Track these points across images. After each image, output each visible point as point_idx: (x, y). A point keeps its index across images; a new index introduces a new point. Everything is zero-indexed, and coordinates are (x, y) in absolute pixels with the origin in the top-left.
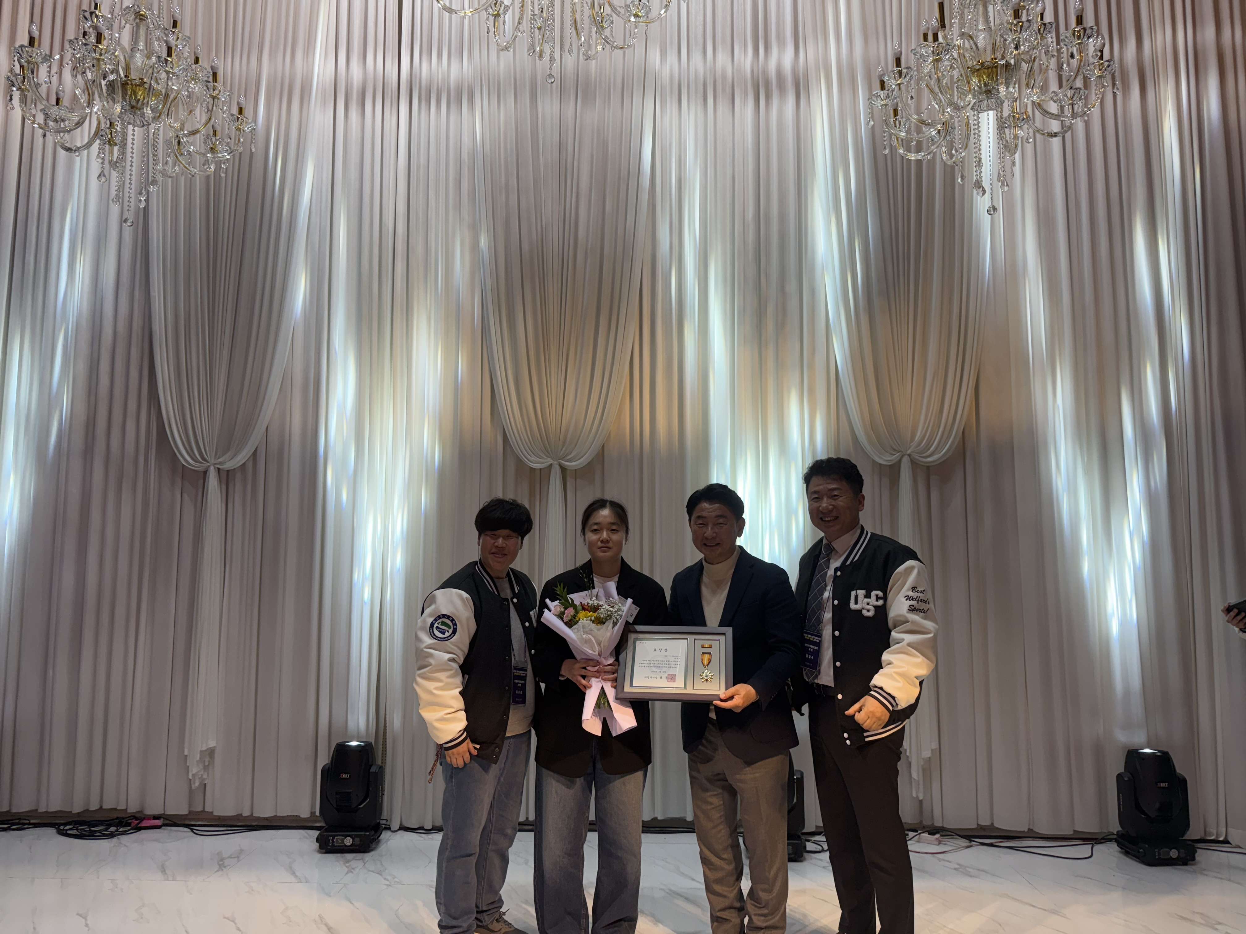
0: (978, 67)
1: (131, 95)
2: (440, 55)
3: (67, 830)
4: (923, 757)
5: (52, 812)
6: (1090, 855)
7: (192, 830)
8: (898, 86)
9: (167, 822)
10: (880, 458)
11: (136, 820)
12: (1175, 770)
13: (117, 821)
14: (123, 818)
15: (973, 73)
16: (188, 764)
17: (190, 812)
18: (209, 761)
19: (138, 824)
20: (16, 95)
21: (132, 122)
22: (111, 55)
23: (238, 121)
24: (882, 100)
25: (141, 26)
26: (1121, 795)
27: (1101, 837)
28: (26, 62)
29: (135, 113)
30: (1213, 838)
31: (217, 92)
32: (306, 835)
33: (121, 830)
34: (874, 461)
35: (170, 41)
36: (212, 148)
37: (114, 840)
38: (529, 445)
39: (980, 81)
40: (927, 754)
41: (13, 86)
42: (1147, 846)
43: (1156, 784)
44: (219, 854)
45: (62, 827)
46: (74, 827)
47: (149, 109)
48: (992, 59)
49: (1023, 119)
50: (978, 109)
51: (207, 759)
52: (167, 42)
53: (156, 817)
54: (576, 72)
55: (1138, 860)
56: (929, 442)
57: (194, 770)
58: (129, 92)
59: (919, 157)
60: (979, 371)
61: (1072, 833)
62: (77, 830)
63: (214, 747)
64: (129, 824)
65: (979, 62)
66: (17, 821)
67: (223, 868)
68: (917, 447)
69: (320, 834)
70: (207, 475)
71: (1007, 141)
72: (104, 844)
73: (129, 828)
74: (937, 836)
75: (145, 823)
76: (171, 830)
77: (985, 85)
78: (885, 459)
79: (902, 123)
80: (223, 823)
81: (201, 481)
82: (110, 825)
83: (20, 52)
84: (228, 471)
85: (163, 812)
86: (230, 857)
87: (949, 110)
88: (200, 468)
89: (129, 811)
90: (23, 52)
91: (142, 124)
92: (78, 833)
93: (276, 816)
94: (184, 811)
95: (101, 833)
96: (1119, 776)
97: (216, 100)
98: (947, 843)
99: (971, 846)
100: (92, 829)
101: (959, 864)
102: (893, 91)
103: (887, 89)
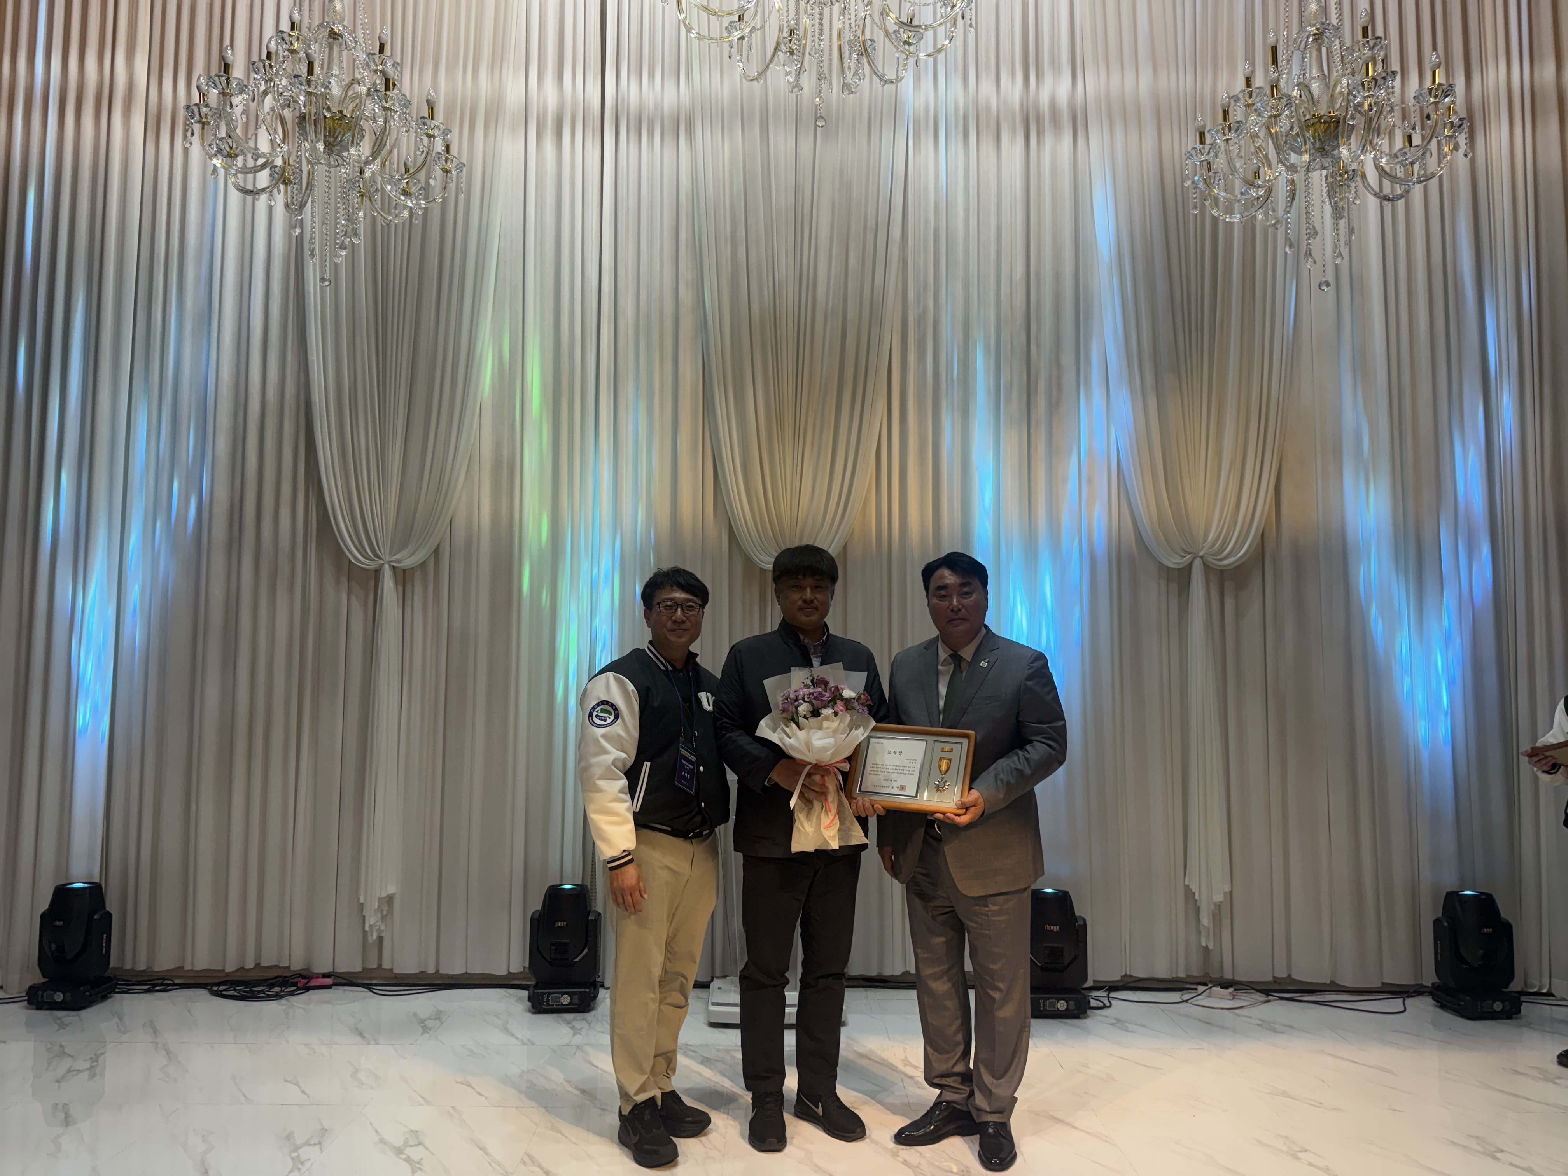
0: (1313, 121)
2: (652, 75)
3: (221, 991)
5: (200, 972)
6: (1402, 1009)
7: (370, 990)
8: (1225, 142)
9: (339, 981)
10: (1169, 560)
11: (302, 979)
12: (1500, 915)
13: (281, 979)
14: (286, 977)
16: (364, 914)
17: (364, 969)
18: (387, 911)
19: (307, 983)
23: (446, 162)
24: (1203, 154)
25: (335, 47)
26: (1439, 942)
27: (1412, 991)
29: (331, 150)
30: (1535, 990)
33: (286, 990)
34: (1161, 564)
35: (387, 71)
38: (759, 539)
40: (1219, 898)
41: (193, 118)
42: (1468, 998)
43: (1480, 930)
45: (215, 988)
46: (231, 988)
48: (1330, 113)
51: (385, 908)
53: (325, 976)
56: (1224, 544)
57: (372, 920)
60: (1281, 460)
61: (1380, 985)
62: (235, 990)
63: (395, 893)
64: (295, 984)
65: (1314, 115)
66: (160, 982)
67: (429, 1031)
68: (1211, 548)
69: (531, 994)
70: (381, 575)
72: (272, 1006)
73: (295, 988)
74: (1231, 990)
75: (313, 983)
76: (344, 990)
77: (1320, 140)
78: (1174, 561)
80: (405, 982)
81: (372, 583)
82: (272, 986)
84: (404, 571)
85: (332, 970)
88: (370, 565)
89: (292, 969)
92: (237, 994)
93: (467, 972)
94: (358, 968)
95: (264, 994)
96: (1437, 922)
99: (1269, 1001)
100: (252, 990)
101: (1260, 1020)
103: (1209, 142)
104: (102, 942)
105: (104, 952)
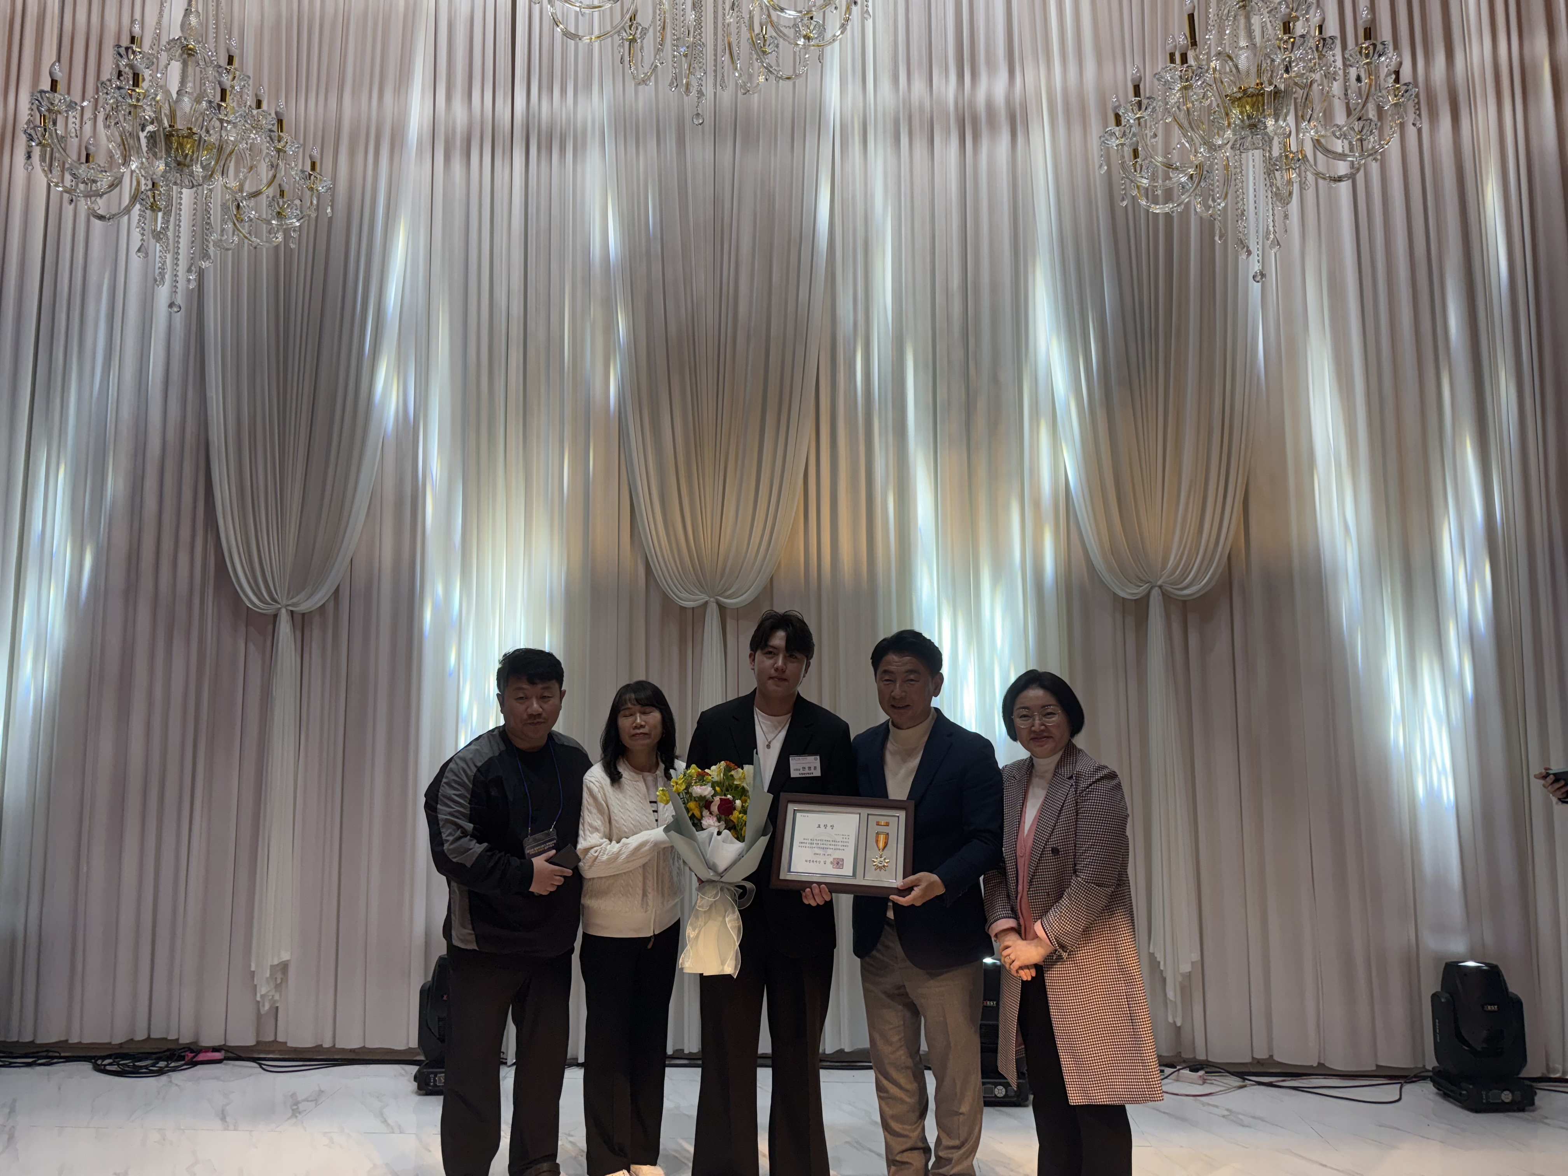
0: (1240, 95)
1: (177, 149)
2: (563, 91)
3: (105, 1065)
4: (1181, 971)
5: (87, 1044)
6: (1397, 1097)
7: (260, 1065)
8: (1137, 121)
9: (230, 1055)
10: (1123, 590)
11: (191, 1053)
12: (1507, 989)
13: (168, 1053)
14: (174, 1050)
15: (1233, 103)
16: (255, 983)
17: (258, 1043)
18: (282, 979)
19: (194, 1057)
20: (37, 152)
21: (179, 182)
22: (151, 100)
23: (310, 179)
24: (1117, 138)
25: (190, 63)
26: (1437, 1021)
27: (1412, 1075)
28: (47, 111)
29: (182, 171)
30: (1558, 1075)
31: (282, 144)
32: (403, 1072)
33: (173, 1065)
34: (1114, 594)
35: (223, 82)
36: (279, 213)
37: (164, 1079)
38: (679, 577)
39: (1242, 113)
40: (1186, 968)
41: (32, 140)
42: (1471, 1087)
43: (1483, 1007)
44: (293, 1095)
45: (99, 1062)
46: (114, 1062)
47: (199, 166)
48: (1257, 85)
49: (1299, 160)
50: (1239, 147)
51: (279, 976)
52: (220, 83)
53: (215, 1049)
54: (734, 108)
55: (1459, 1104)
56: (1186, 570)
57: (263, 990)
58: (175, 145)
59: (1167, 210)
60: (1248, 477)
61: (1374, 1069)
62: (118, 1065)
63: (288, 961)
64: (182, 1058)
65: (1240, 88)
66: (44, 1054)
67: (297, 1115)
68: (1171, 576)
69: (419, 1071)
70: (278, 619)
71: (1278, 188)
72: (151, 1083)
73: (183, 1062)
74: (1201, 1073)
75: (202, 1057)
76: (234, 1065)
77: (1249, 117)
78: (1130, 592)
79: (1144, 167)
80: (301, 1056)
81: (270, 627)
82: (160, 1059)
83: (40, 99)
84: (303, 614)
85: (223, 1043)
86: (306, 1100)
87: (1202, 150)
88: (269, 610)
89: (181, 1041)
90: (42, 98)
91: (191, 184)
92: (119, 1069)
93: (364, 1047)
94: (251, 1042)
95: (147, 1069)
96: (1435, 997)
97: (281, 154)
98: (1213, 1082)
99: (1245, 1086)
100: (136, 1064)
101: (1228, 1110)
102: (1131, 127)
103: (1123, 123)
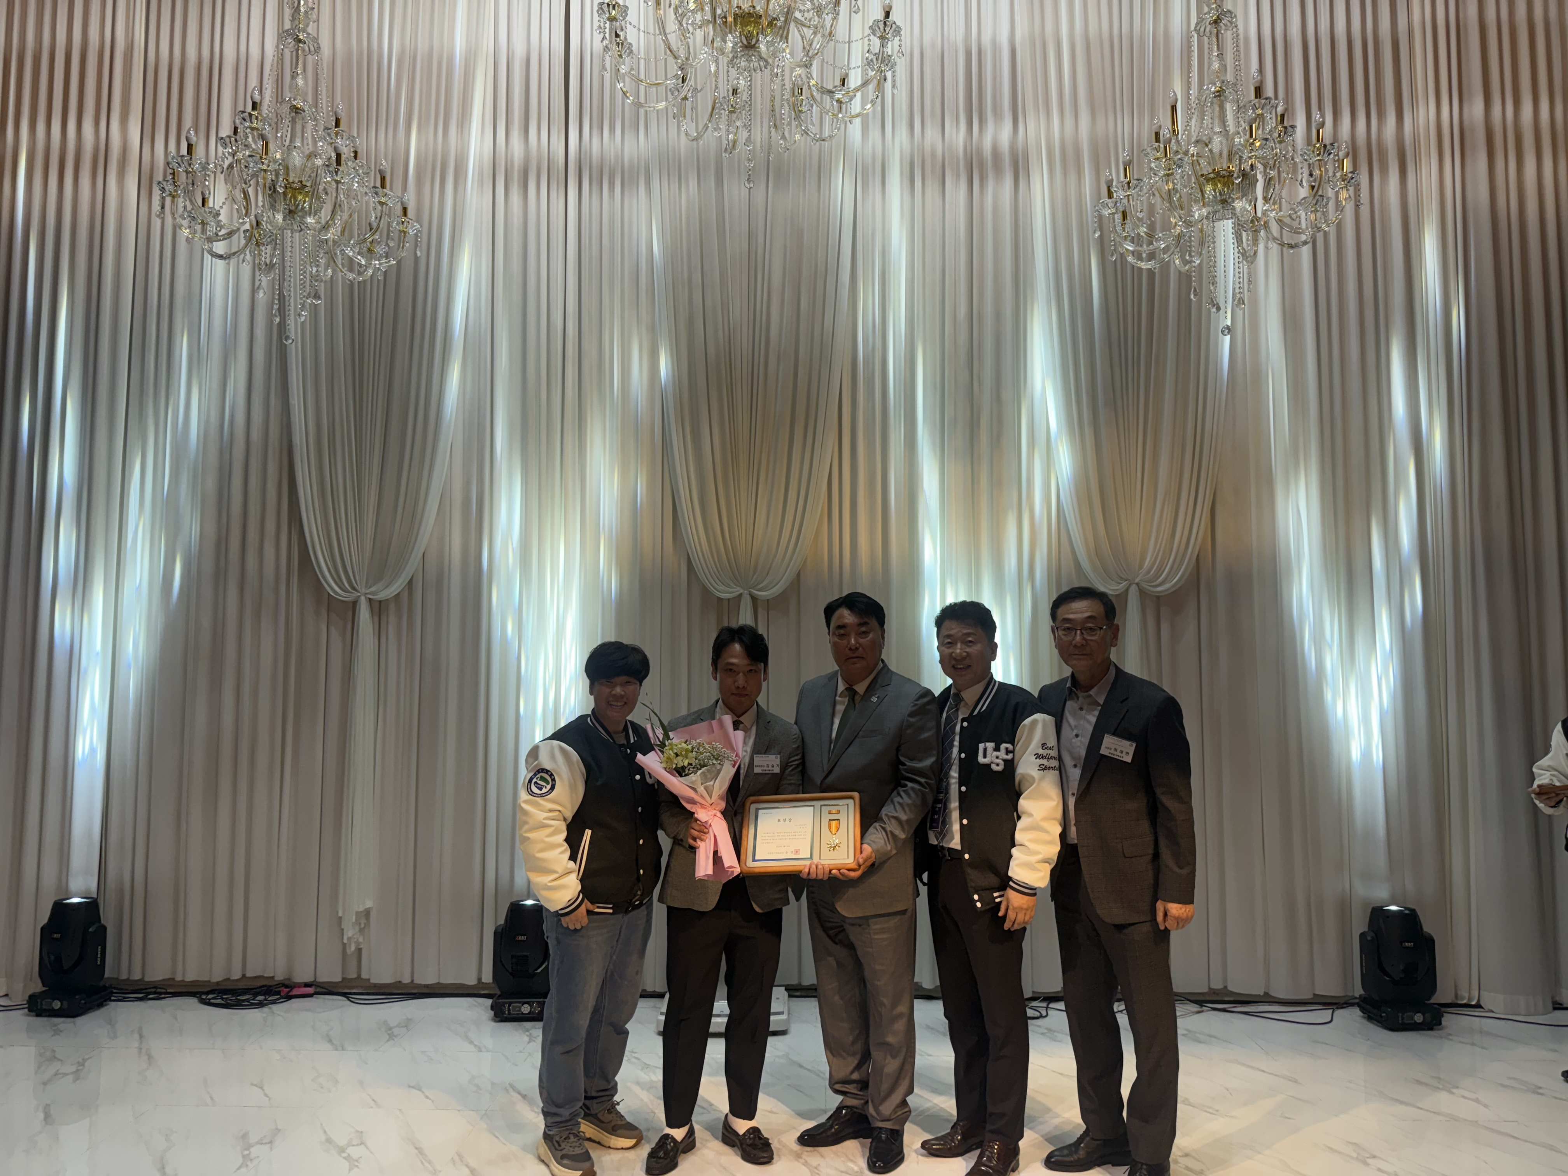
0: (1213, 176)
2: (612, 128)
3: (210, 999)
5: (191, 981)
6: (1329, 1020)
7: (348, 998)
8: (1126, 198)
9: (319, 990)
11: (286, 988)
12: (1422, 929)
13: (265, 988)
14: (271, 986)
15: (1207, 182)
17: (344, 979)
18: (365, 924)
19: (289, 992)
21: (289, 227)
23: (402, 223)
24: (1109, 208)
25: (297, 119)
26: (1364, 956)
27: (1342, 1002)
28: (184, 171)
29: (294, 218)
30: (1464, 1002)
31: (387, 199)
32: (475, 1003)
33: (270, 998)
37: (265, 1009)
38: (717, 572)
39: (1214, 190)
41: (164, 191)
42: (1389, 1010)
43: (1401, 943)
45: (204, 997)
46: (218, 996)
48: (1228, 168)
50: (1212, 217)
51: (363, 921)
52: (336, 148)
53: (307, 985)
55: (1380, 1025)
56: (1159, 571)
57: (349, 933)
58: (289, 197)
59: (1149, 267)
60: (1215, 491)
61: (1311, 996)
62: (222, 999)
63: (369, 908)
64: (278, 993)
65: (1214, 169)
66: (153, 990)
67: (394, 1038)
68: (1147, 575)
69: (493, 1002)
70: (358, 607)
72: (256, 1013)
73: (279, 996)
75: (295, 992)
76: (325, 999)
77: (1221, 194)
80: (382, 991)
81: (350, 613)
82: (256, 995)
84: (381, 601)
85: (312, 980)
88: (348, 597)
92: (223, 1002)
93: (438, 983)
94: (338, 978)
95: (249, 1002)
96: (1362, 936)
97: (384, 206)
99: (1202, 1011)
100: (238, 998)
102: (1121, 201)
103: (1115, 197)
104: (97, 954)
105: (99, 963)
